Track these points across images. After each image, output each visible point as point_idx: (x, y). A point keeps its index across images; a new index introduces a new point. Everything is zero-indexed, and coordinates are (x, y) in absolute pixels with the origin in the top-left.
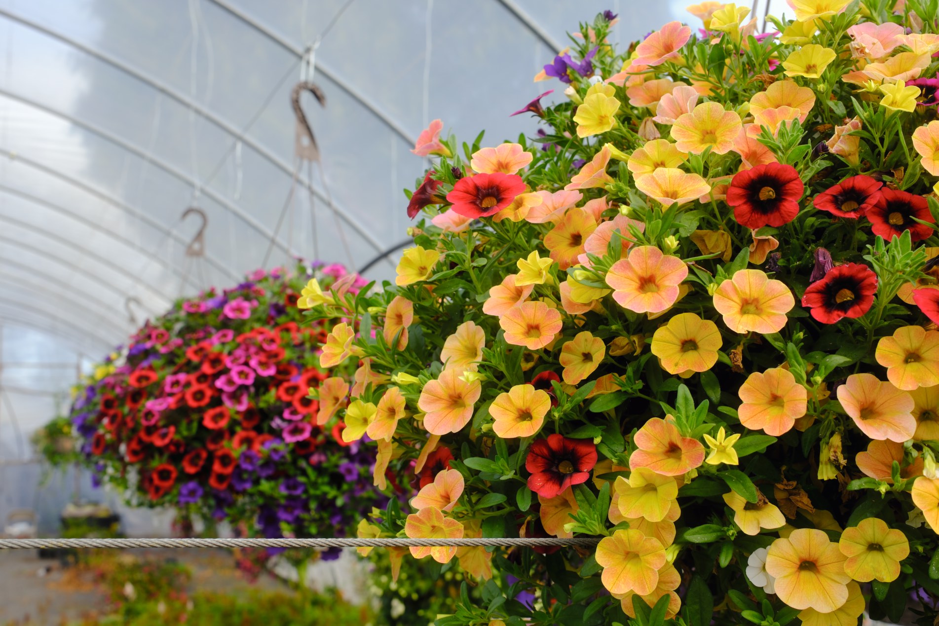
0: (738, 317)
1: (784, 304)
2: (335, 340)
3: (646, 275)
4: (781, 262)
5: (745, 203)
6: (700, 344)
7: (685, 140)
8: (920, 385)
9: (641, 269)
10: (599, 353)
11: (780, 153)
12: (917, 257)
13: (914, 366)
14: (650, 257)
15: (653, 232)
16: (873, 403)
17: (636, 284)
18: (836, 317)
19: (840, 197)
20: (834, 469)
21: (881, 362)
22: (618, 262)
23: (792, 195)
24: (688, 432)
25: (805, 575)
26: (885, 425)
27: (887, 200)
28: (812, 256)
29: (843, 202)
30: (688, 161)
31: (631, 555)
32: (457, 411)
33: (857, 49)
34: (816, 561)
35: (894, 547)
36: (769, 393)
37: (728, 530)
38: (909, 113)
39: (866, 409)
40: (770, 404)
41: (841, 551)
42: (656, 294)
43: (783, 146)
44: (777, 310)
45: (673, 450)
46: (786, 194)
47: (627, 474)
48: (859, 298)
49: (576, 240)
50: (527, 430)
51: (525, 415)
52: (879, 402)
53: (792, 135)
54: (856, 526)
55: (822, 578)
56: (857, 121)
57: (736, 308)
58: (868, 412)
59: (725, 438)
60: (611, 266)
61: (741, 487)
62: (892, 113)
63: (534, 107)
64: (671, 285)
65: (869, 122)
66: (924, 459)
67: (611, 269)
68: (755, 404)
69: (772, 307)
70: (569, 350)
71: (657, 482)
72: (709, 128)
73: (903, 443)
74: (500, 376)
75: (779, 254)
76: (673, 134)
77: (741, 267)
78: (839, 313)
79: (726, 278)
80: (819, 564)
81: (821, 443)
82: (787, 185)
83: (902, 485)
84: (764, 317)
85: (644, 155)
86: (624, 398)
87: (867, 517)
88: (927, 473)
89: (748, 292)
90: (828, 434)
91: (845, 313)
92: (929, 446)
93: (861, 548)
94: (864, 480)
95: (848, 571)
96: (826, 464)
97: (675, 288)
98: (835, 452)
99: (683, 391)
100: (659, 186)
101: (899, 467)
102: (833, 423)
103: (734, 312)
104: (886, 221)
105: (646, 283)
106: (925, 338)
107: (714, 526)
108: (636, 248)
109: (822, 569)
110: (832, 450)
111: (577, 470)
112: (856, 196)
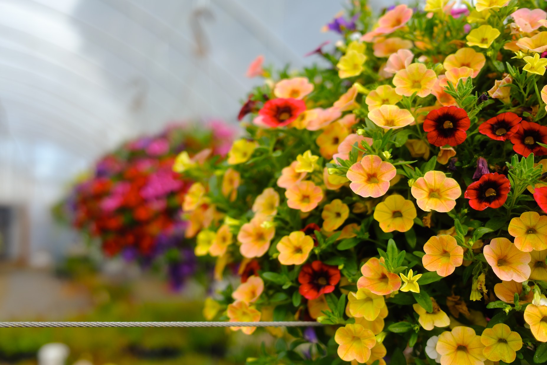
0: (427, 200)
1: (455, 193)
2: (193, 194)
3: (371, 172)
4: (457, 164)
5: (434, 130)
6: (403, 214)
7: (402, 86)
8: (534, 249)
9: (369, 169)
10: (345, 213)
11: (458, 99)
12: (536, 171)
13: (532, 236)
14: (374, 162)
15: (377, 146)
16: (506, 256)
17: (365, 178)
18: (484, 206)
19: (495, 126)
20: (480, 294)
21: (511, 233)
22: (355, 164)
23: (463, 127)
24: (392, 270)
25: (460, 353)
26: (512, 270)
27: (524, 129)
28: (475, 162)
29: (497, 129)
30: (402, 100)
31: (356, 338)
32: (261, 243)
33: (515, 29)
34: (467, 346)
35: (513, 342)
36: (442, 249)
37: (415, 326)
38: (541, 76)
39: (502, 259)
40: (443, 255)
41: (482, 342)
42: (376, 185)
43: (460, 95)
44: (451, 197)
45: (383, 278)
46: (459, 126)
47: (355, 291)
48: (499, 196)
49: (336, 141)
50: (299, 260)
51: (298, 250)
52: (510, 256)
53: (466, 89)
54: (492, 328)
55: (470, 357)
56: (509, 78)
57: (426, 194)
58: (502, 261)
59: (413, 276)
60: (350, 166)
61: (424, 302)
62: (531, 75)
63: (319, 51)
64: (386, 180)
65: (516, 79)
66: (534, 293)
67: (350, 168)
68: (433, 255)
69: (448, 195)
70: (328, 210)
71: (373, 297)
72: (417, 79)
73: (522, 283)
74: (286, 223)
75: (456, 159)
76: (394, 82)
77: (430, 169)
78: (486, 204)
79: (420, 176)
80: (469, 348)
81: (473, 278)
82: (460, 121)
83: (519, 308)
84: (443, 200)
85: (376, 94)
86: (358, 242)
87: (499, 323)
88: (535, 302)
89: (433, 185)
90: (478, 273)
91: (490, 204)
92: (538, 285)
93: (493, 341)
94: (498, 302)
95: (485, 354)
96: (475, 291)
97: (388, 183)
98: (481, 285)
99: (392, 243)
100: (383, 116)
101: (519, 297)
102: (481, 266)
103: (424, 197)
104: (523, 142)
105: (371, 177)
106: (539, 220)
107: (407, 323)
108: (366, 156)
109: (470, 351)
110: (479, 283)
111: (328, 284)
112: (505, 125)
